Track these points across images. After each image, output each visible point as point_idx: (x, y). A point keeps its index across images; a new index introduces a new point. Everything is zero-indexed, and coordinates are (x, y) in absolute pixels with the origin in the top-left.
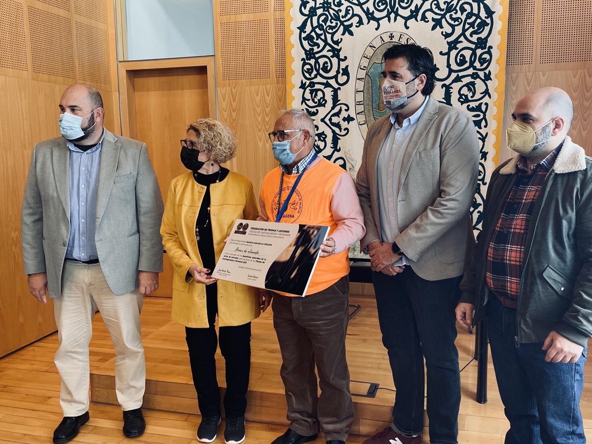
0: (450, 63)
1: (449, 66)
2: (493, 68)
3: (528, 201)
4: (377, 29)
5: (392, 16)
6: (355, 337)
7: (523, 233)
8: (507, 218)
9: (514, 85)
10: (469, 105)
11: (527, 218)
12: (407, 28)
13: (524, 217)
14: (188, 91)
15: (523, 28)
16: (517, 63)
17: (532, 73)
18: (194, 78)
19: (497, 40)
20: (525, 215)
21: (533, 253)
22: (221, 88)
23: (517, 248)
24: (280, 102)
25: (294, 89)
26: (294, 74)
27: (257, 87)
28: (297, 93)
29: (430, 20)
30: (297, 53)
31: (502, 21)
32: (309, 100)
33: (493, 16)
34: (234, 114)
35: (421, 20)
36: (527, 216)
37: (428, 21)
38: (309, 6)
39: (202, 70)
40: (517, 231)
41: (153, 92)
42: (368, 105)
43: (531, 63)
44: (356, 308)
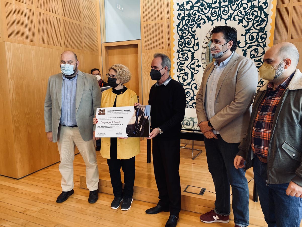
0: (246, 40)
1: (246, 41)
2: (268, 41)
3: (273, 105)
4: (212, 25)
5: (219, 18)
6: (198, 165)
8: (262, 114)
10: (255, 59)
11: (272, 115)
13: (270, 114)
14: (130, 55)
15: (283, 22)
16: (280, 39)
19: (269, 28)
22: (143, 53)
23: (267, 130)
25: (174, 53)
26: (174, 46)
28: (176, 55)
29: (237, 19)
30: (176, 37)
31: (272, 19)
32: (181, 58)
33: (268, 16)
34: (149, 65)
35: (233, 20)
37: (236, 20)
38: (181, 16)
39: (136, 46)
40: (267, 121)
42: (208, 59)
43: (286, 38)
44: (200, 151)
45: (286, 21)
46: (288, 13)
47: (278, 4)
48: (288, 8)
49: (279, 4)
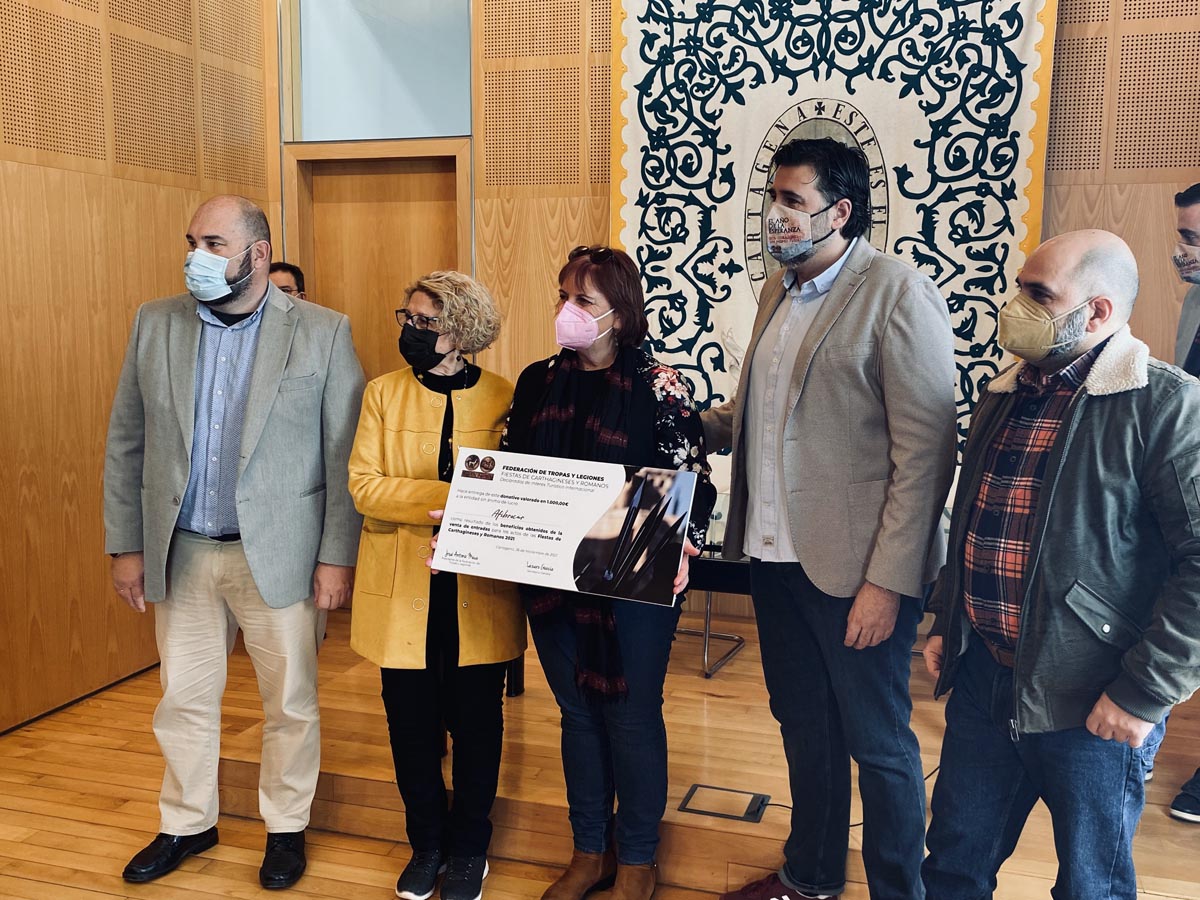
0: (935, 164)
1: (932, 168)
2: (1022, 175)
3: (1036, 449)
4: (791, 93)
5: (823, 67)
6: (730, 701)
7: (1029, 514)
8: (998, 483)
9: (1061, 209)
10: (970, 248)
11: (1035, 484)
12: (852, 91)
13: (1029, 484)
14: (418, 203)
15: (1082, 98)
16: (1069, 167)
17: (1097, 187)
18: (430, 180)
19: (1029, 120)
20: (1031, 479)
21: (1046, 556)
22: (483, 201)
23: (1017, 545)
24: (598, 229)
25: (624, 207)
26: (625, 177)
27: (552, 200)
28: (631, 214)
29: (897, 76)
30: (632, 137)
31: (1040, 84)
32: (653, 229)
33: (1023, 72)
34: (506, 252)
35: (879, 78)
36: (1033, 481)
37: (893, 79)
38: (658, 44)
39: (447, 164)
40: (1018, 510)
41: (349, 205)
43: (1096, 166)
44: (736, 644)
45: (1096, 93)
46: (1102, 62)
47: (1061, 22)
48: (1103, 40)
49: (1068, 20)
